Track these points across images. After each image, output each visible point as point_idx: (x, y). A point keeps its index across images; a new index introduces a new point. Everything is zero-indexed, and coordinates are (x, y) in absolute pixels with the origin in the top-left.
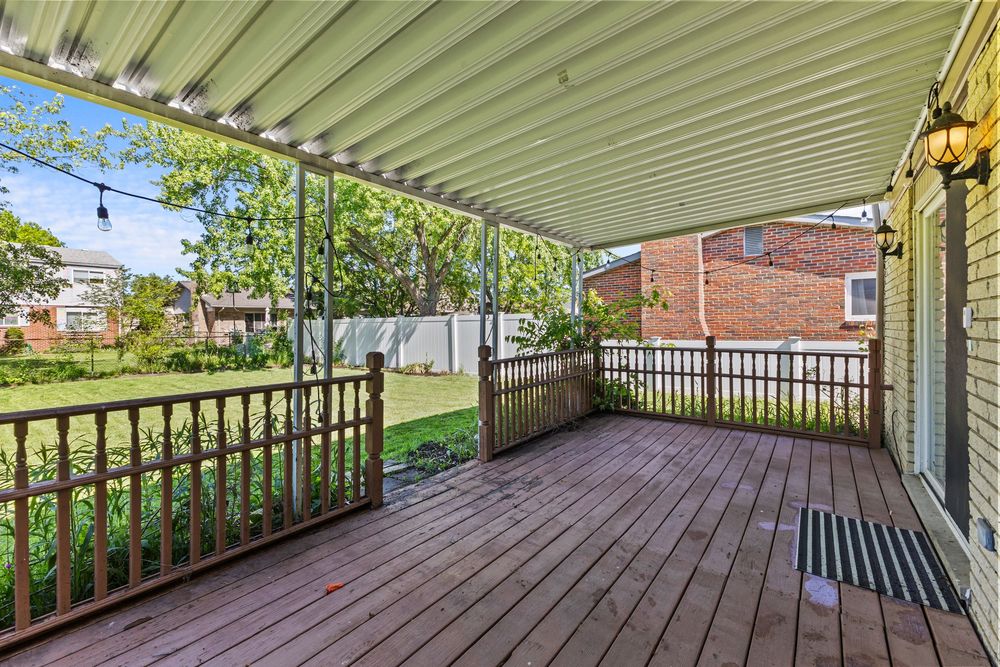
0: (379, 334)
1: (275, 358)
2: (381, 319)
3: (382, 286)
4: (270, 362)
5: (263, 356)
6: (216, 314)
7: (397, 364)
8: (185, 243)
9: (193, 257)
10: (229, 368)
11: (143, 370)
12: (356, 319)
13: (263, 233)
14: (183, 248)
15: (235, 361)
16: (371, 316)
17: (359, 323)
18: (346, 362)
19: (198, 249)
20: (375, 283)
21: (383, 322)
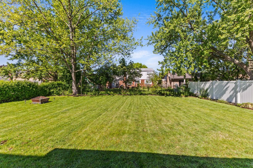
0: (225, 88)
1: (183, 93)
2: (227, 82)
3: (227, 69)
4: (182, 95)
5: (180, 93)
6: (172, 80)
7: (236, 101)
8: (159, 62)
9: (161, 65)
10: (171, 95)
11: (153, 94)
12: (214, 81)
13: (179, 55)
14: (159, 63)
15: (173, 93)
16: (222, 80)
17: (215, 83)
18: (209, 97)
19: (162, 63)
20: (224, 68)
21: (228, 83)
